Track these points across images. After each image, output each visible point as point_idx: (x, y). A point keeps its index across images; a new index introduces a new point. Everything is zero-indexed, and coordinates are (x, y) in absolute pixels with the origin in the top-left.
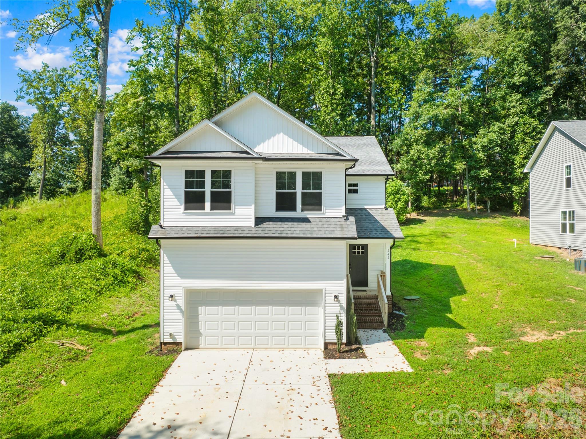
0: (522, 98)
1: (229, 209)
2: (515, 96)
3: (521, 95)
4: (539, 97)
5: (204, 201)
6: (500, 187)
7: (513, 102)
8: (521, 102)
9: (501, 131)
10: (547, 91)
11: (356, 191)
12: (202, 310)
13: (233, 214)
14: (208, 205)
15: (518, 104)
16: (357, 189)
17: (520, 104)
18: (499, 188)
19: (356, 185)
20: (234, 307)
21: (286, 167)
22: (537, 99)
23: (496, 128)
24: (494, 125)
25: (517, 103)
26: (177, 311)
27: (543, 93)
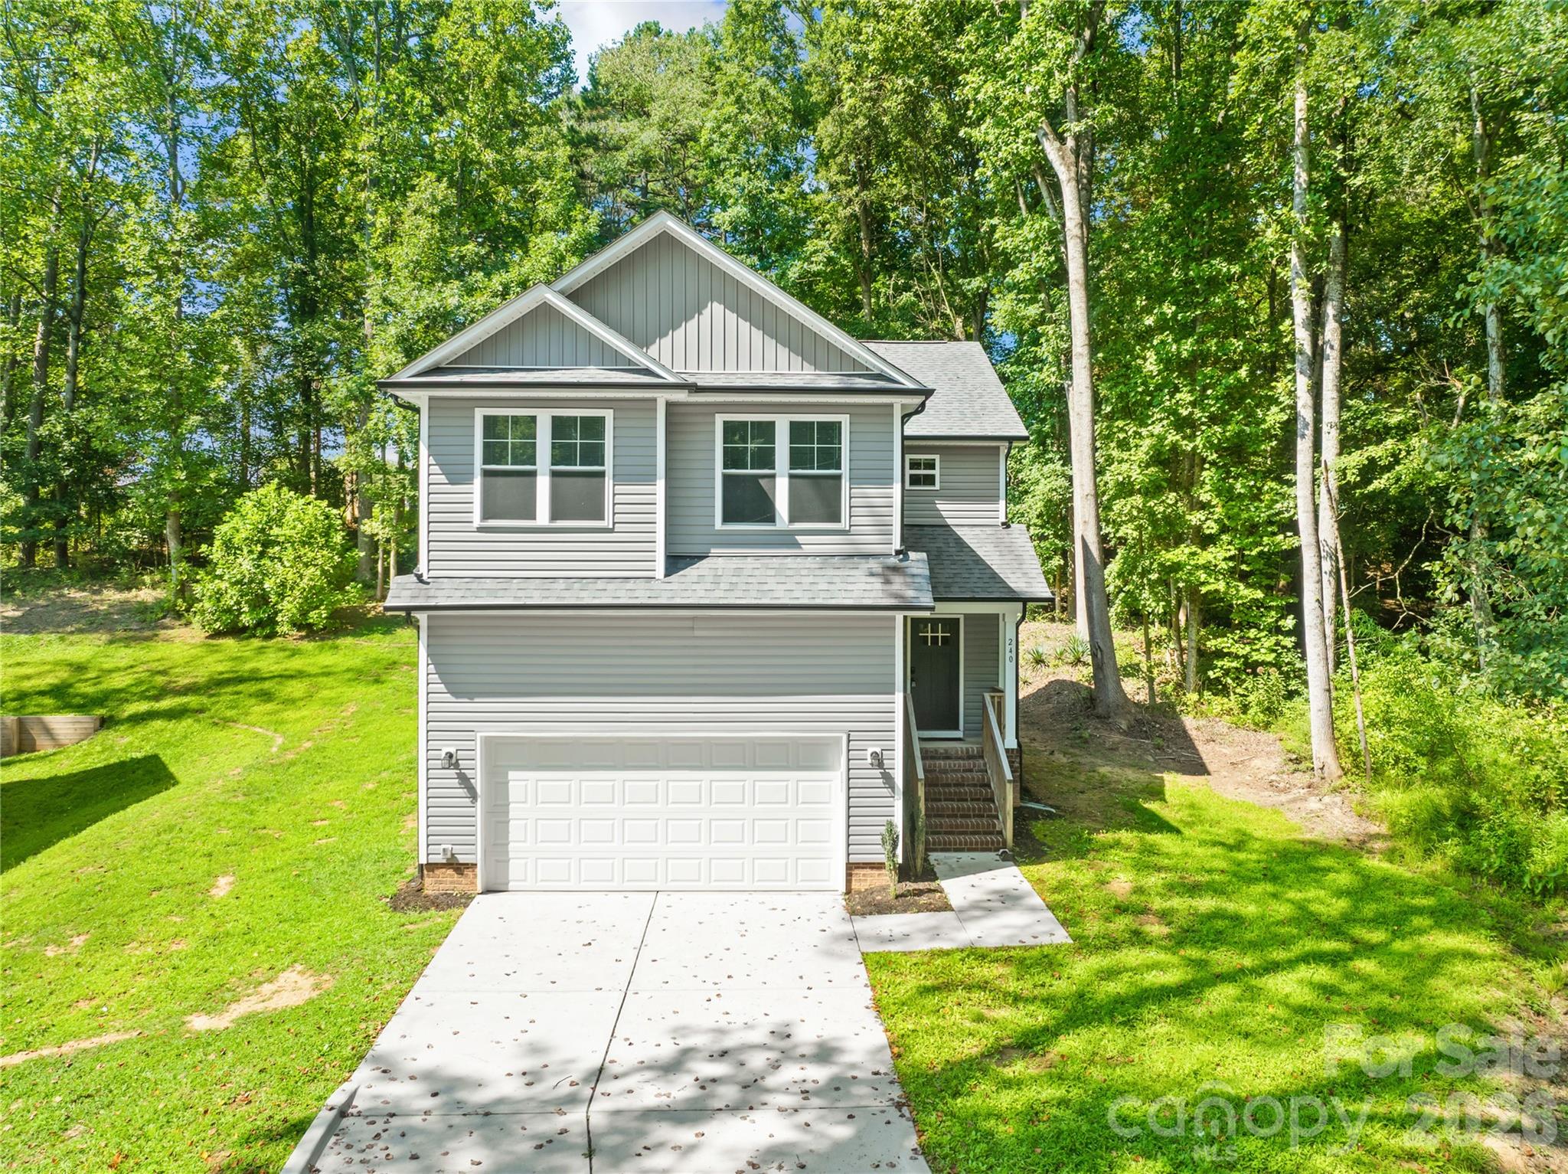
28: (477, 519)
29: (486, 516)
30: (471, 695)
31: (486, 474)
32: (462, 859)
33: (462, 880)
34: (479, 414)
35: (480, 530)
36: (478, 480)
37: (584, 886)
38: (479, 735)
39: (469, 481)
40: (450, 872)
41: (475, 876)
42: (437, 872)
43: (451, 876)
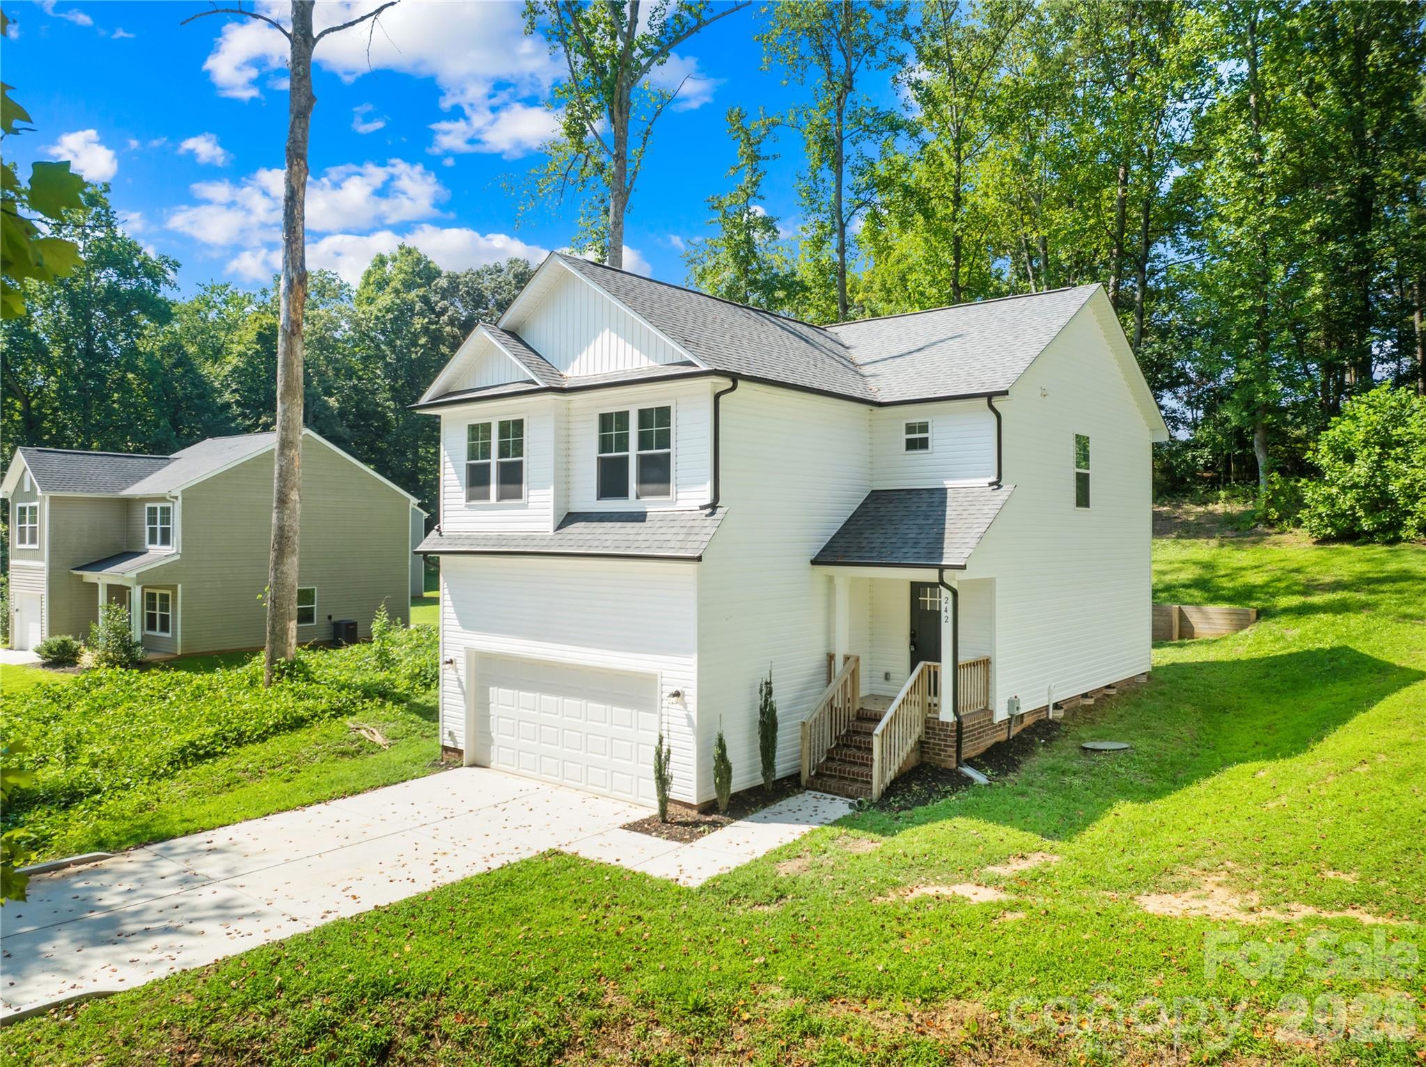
1: (519, 496)
5: (487, 483)
11: (923, 444)
12: (493, 691)
13: (525, 507)
14: (493, 488)
16: (927, 439)
19: (924, 428)
20: (532, 695)
21: (612, 402)
26: (459, 690)
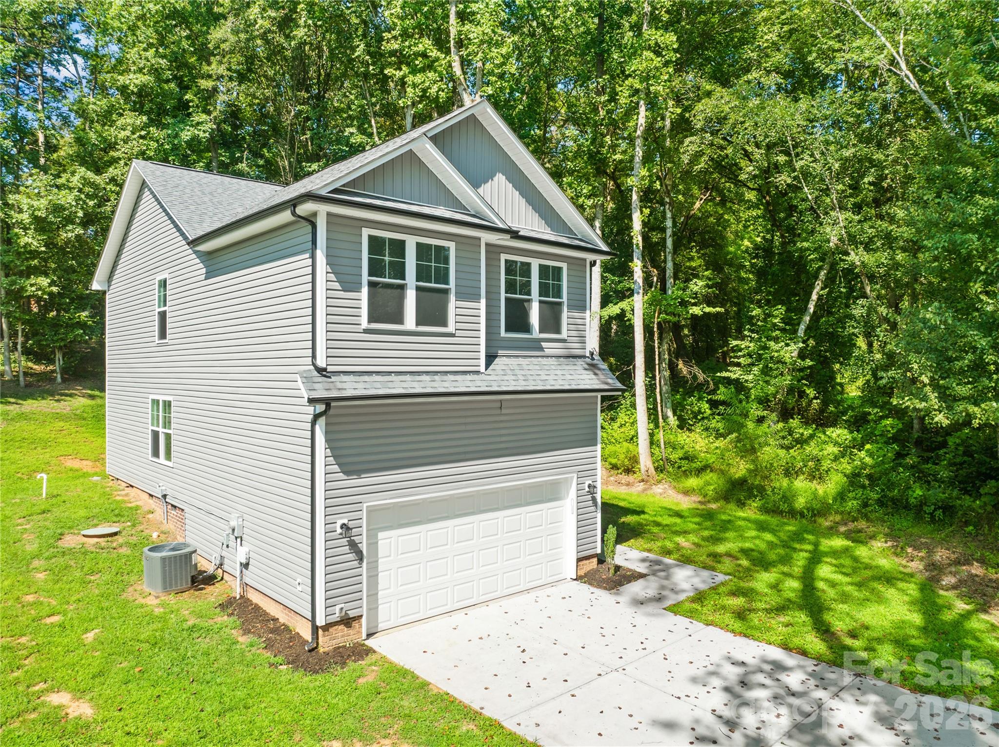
0: (145, 126)
2: (131, 119)
3: (145, 118)
4: (182, 130)
6: (85, 323)
7: (124, 130)
8: (143, 133)
9: (87, 189)
10: (198, 124)
15: (135, 136)
17: (141, 137)
18: (82, 325)
22: (177, 136)
23: (75, 181)
24: (73, 173)
25: (133, 133)
27: (192, 126)
28: (364, 323)
29: (370, 321)
30: (358, 473)
31: (371, 284)
32: (352, 614)
33: (351, 632)
34: (366, 232)
35: (366, 331)
36: (365, 290)
37: (430, 613)
38: (365, 505)
39: (358, 289)
40: (342, 627)
41: (361, 626)
42: (331, 630)
43: (342, 631)
